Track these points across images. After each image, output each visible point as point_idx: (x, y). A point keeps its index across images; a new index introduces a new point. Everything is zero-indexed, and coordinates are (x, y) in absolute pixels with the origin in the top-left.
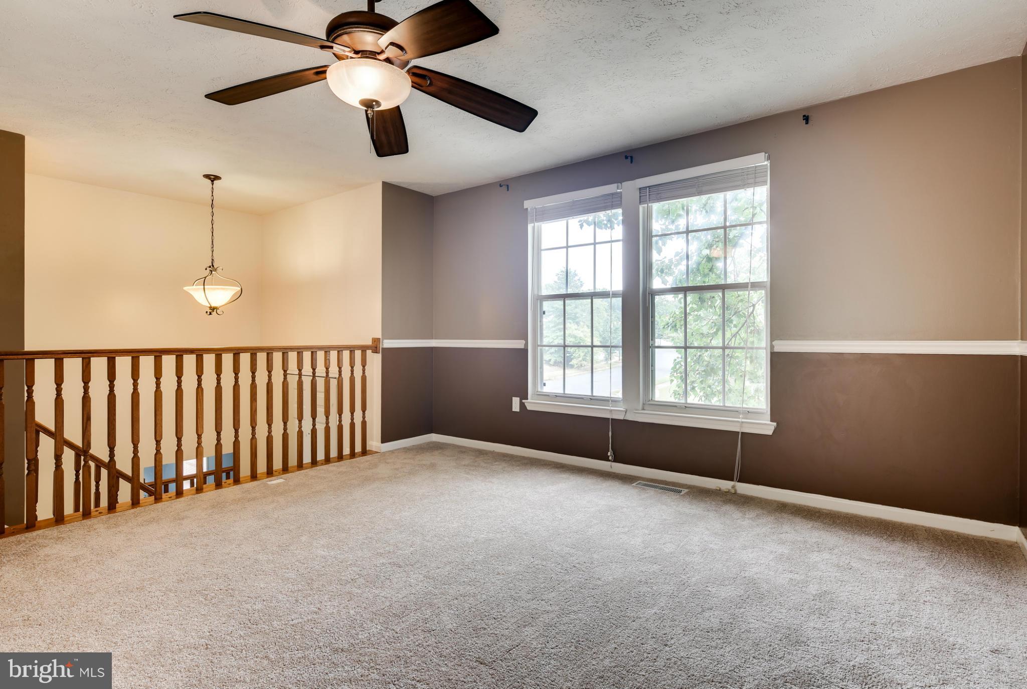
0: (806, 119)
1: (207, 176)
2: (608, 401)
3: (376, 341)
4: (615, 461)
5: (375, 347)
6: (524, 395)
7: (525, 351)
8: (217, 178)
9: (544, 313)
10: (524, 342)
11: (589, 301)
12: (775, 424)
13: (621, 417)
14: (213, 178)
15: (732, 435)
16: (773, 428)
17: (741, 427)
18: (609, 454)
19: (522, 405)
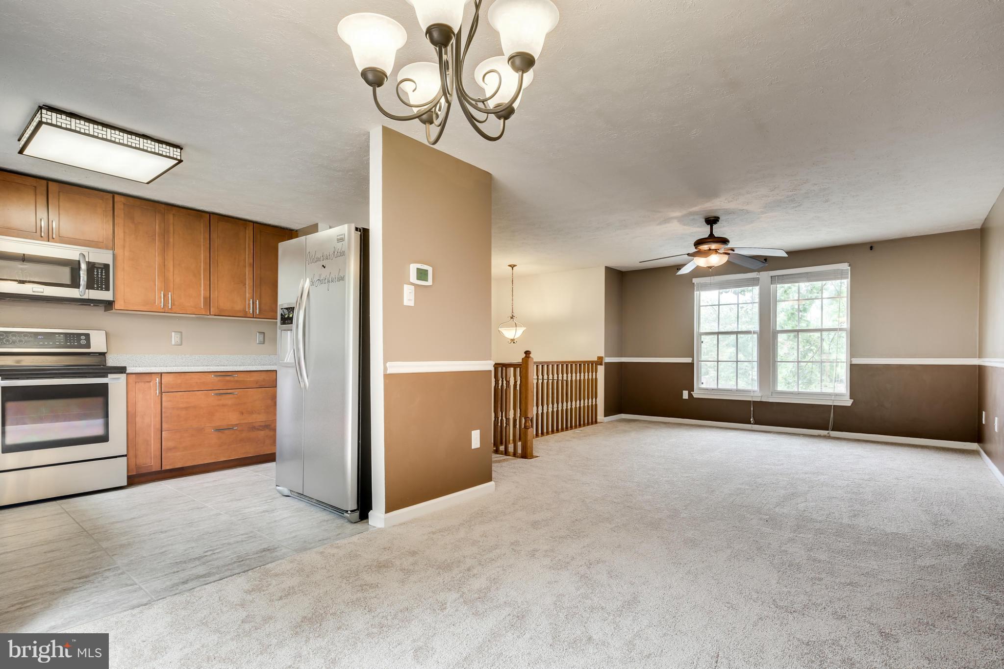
0: (871, 248)
1: (510, 266)
2: (751, 391)
3: (600, 358)
4: (755, 424)
5: (600, 361)
6: (691, 389)
7: (692, 364)
8: (515, 266)
9: (702, 342)
10: (691, 359)
11: (735, 336)
12: (852, 400)
13: (758, 400)
14: (512, 266)
15: (829, 407)
16: (851, 402)
17: (833, 402)
18: (751, 420)
19: (690, 395)
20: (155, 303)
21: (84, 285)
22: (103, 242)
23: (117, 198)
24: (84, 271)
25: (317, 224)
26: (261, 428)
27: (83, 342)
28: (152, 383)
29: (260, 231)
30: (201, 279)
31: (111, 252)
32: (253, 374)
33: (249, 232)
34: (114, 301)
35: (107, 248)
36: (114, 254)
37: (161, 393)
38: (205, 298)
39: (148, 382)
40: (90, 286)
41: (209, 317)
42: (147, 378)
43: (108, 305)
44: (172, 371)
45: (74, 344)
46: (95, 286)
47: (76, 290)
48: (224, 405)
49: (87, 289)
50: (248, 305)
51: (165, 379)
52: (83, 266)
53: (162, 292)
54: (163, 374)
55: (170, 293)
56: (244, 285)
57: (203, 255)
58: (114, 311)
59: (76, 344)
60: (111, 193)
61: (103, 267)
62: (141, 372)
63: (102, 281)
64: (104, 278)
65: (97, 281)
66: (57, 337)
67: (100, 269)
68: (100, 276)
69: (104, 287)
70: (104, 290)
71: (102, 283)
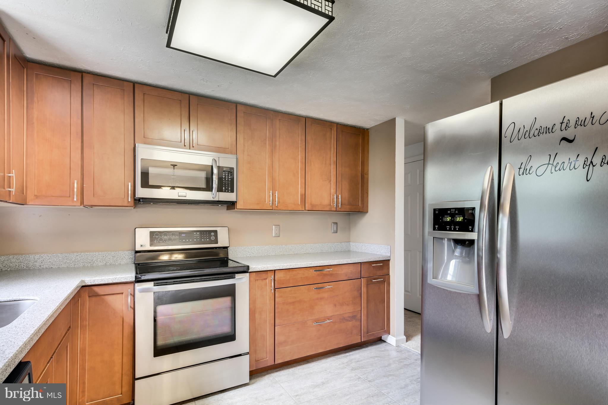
20: (265, 201)
21: (216, 188)
22: (229, 148)
23: (239, 107)
24: (216, 176)
25: (395, 118)
26: (349, 319)
27: (213, 238)
28: (267, 280)
29: (342, 131)
30: (299, 178)
31: (235, 156)
32: (343, 267)
33: (334, 132)
34: (236, 202)
35: (231, 153)
36: (237, 158)
37: (275, 289)
38: (302, 195)
39: (265, 279)
40: (220, 190)
41: (304, 211)
42: (264, 275)
43: (231, 205)
44: (283, 268)
45: (206, 240)
46: (224, 189)
47: (210, 193)
48: (321, 299)
49: (217, 192)
50: (333, 199)
51: (278, 275)
52: (215, 171)
53: (271, 191)
54: (276, 271)
55: (276, 192)
56: (329, 182)
57: (300, 156)
58: (236, 210)
59: (208, 240)
60: (235, 103)
61: (229, 171)
62: (260, 270)
63: (228, 184)
64: (230, 181)
65: (225, 183)
66: (195, 234)
67: (227, 173)
68: (227, 179)
69: (230, 189)
70: (230, 192)
71: (228, 185)
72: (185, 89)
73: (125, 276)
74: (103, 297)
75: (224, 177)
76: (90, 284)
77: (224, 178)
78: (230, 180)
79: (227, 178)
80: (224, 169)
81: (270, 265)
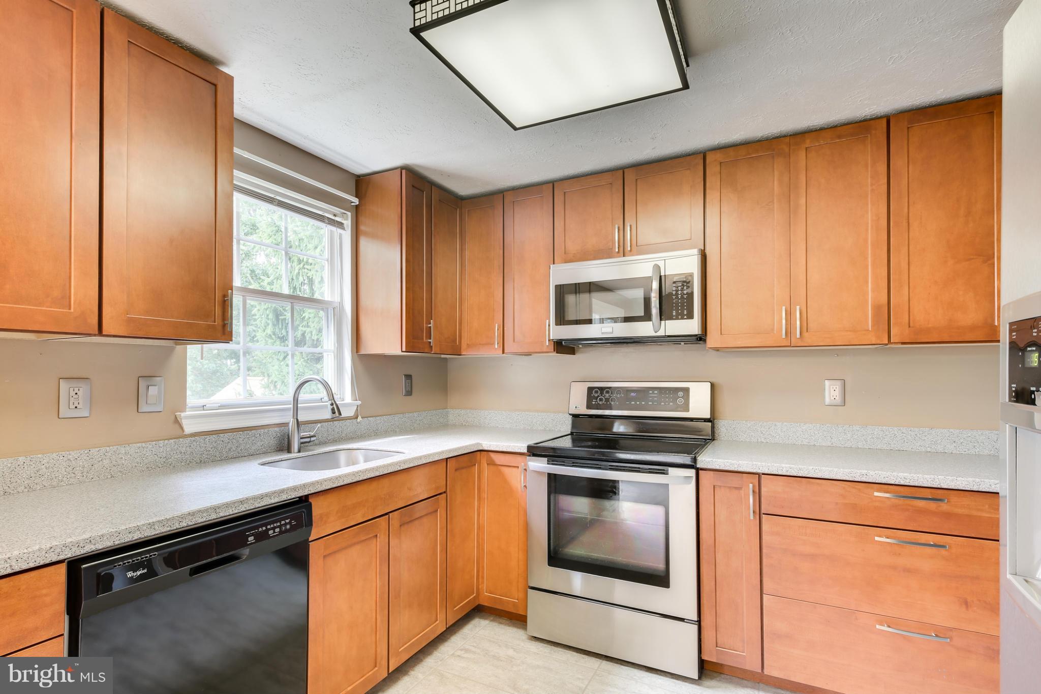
21: (656, 315)
22: (690, 239)
23: (710, 157)
24: (655, 293)
27: (681, 401)
28: (743, 493)
30: (866, 267)
37: (760, 514)
38: (877, 309)
39: (736, 488)
40: (665, 317)
42: (734, 480)
44: (780, 473)
45: (669, 403)
46: (674, 314)
47: (649, 323)
51: (768, 486)
52: (655, 284)
53: (784, 308)
54: (763, 475)
55: (798, 307)
59: (671, 404)
60: (700, 153)
61: (685, 280)
62: (721, 468)
63: (682, 304)
64: (685, 299)
65: (677, 303)
66: (651, 394)
67: (681, 285)
68: (680, 296)
69: (685, 313)
70: (685, 319)
71: (682, 306)
72: (619, 164)
73: (519, 445)
74: (500, 467)
75: (674, 292)
76: (486, 449)
77: (674, 295)
78: (685, 296)
79: (681, 294)
80: (675, 279)
81: (747, 462)
